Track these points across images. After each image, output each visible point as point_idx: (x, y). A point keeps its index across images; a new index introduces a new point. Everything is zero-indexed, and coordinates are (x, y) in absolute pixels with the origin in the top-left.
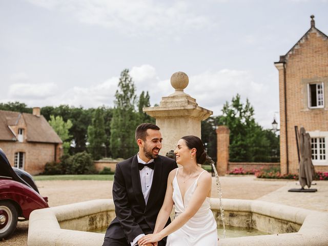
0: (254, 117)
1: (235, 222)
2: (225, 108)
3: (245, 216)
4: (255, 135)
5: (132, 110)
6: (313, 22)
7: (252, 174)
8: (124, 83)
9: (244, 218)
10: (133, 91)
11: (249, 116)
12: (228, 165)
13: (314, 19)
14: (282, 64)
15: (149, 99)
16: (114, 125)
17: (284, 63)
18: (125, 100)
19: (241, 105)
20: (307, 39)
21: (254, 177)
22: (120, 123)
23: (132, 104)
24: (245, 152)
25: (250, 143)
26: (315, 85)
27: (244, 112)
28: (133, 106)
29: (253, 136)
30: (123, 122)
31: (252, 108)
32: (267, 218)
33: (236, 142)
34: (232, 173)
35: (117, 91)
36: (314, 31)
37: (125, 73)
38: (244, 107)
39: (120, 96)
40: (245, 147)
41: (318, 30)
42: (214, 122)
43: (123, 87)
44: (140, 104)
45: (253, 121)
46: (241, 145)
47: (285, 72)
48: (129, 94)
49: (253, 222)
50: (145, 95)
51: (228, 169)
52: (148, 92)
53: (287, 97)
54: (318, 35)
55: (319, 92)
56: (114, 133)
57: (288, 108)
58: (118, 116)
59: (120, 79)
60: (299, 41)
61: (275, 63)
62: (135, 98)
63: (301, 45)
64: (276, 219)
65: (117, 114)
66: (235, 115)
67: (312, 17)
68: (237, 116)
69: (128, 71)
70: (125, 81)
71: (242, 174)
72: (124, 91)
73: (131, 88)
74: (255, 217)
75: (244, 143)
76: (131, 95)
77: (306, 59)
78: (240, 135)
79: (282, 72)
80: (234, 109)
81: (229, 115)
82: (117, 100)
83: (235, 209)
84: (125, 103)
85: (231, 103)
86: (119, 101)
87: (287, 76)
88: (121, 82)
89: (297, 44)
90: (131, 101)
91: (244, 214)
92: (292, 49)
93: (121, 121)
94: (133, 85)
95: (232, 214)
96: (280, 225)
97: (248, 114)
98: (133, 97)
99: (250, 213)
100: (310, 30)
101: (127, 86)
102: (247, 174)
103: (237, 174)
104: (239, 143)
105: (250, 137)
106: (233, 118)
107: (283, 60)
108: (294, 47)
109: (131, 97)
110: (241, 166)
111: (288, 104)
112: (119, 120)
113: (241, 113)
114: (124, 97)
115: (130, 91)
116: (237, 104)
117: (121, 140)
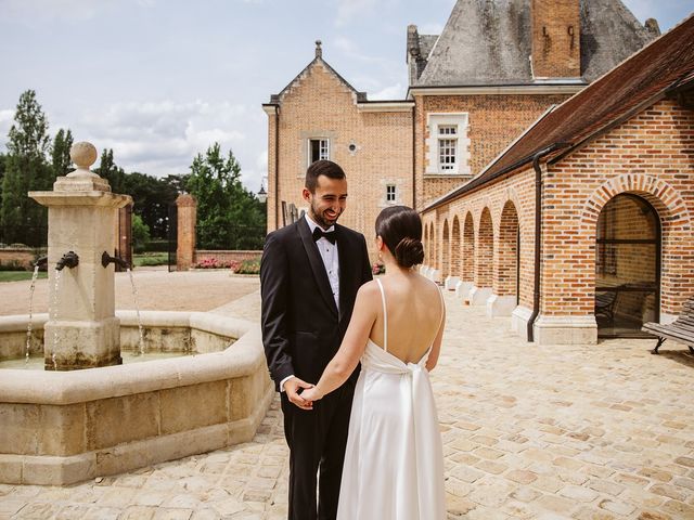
0: (240, 179)
1: (170, 341)
2: (196, 164)
3: (183, 332)
4: (241, 207)
5: (42, 160)
6: (319, 51)
7: (228, 267)
8: (26, 114)
9: (180, 335)
10: (42, 129)
11: (233, 178)
12: (194, 253)
13: (321, 46)
14: (274, 108)
15: (71, 143)
16: (7, 186)
17: (277, 106)
18: (27, 143)
19: (221, 161)
20: (310, 74)
21: (230, 272)
22: (18, 183)
23: (40, 151)
24: (225, 232)
25: (233, 218)
26: (318, 141)
27: (226, 171)
28: (43, 154)
29: (238, 208)
30: (25, 181)
31: (237, 166)
32: (208, 335)
33: (213, 218)
34: (199, 267)
35: (14, 127)
36: (319, 63)
37: (28, 98)
38: (225, 163)
39: (19, 136)
40: (225, 225)
41: (325, 63)
42: (179, 184)
43: (23, 120)
44: (56, 150)
45: (239, 184)
46: (219, 222)
47: (277, 120)
48: (35, 133)
49: (192, 341)
50: (65, 136)
51: (194, 260)
52: (69, 133)
53: (280, 156)
54: (325, 70)
55: (323, 150)
56: (9, 198)
57: (280, 172)
58: (15, 171)
59: (19, 107)
60: (299, 76)
61: (264, 105)
62: (45, 141)
63: (301, 83)
64: (217, 335)
65: (13, 167)
66: (211, 175)
67: (318, 43)
68: (215, 176)
69: (33, 95)
70: (28, 111)
71: (215, 267)
72: (26, 129)
73: (39, 123)
74: (194, 334)
75: (225, 218)
76: (39, 137)
77: (306, 103)
78: (218, 206)
79: (274, 119)
80: (209, 166)
81: (203, 176)
82: (13, 143)
83: (169, 325)
84: (27, 148)
85: (205, 157)
86: (16, 145)
87: (280, 125)
88: (21, 112)
89: (295, 80)
90: (39, 147)
91: (181, 330)
92: (289, 87)
93: (21, 178)
94: (42, 119)
95: (165, 331)
96: (222, 342)
97: (231, 174)
98: (43, 138)
99: (189, 329)
100: (314, 62)
101: (32, 120)
102: (221, 267)
103: (207, 267)
104: (216, 218)
105: (234, 210)
106: (208, 181)
107: (275, 101)
108: (292, 83)
109: (39, 139)
110: (213, 256)
111: (281, 166)
112: (18, 177)
113: (220, 172)
114: (27, 140)
115: (37, 130)
116: (214, 158)
117: (21, 211)
